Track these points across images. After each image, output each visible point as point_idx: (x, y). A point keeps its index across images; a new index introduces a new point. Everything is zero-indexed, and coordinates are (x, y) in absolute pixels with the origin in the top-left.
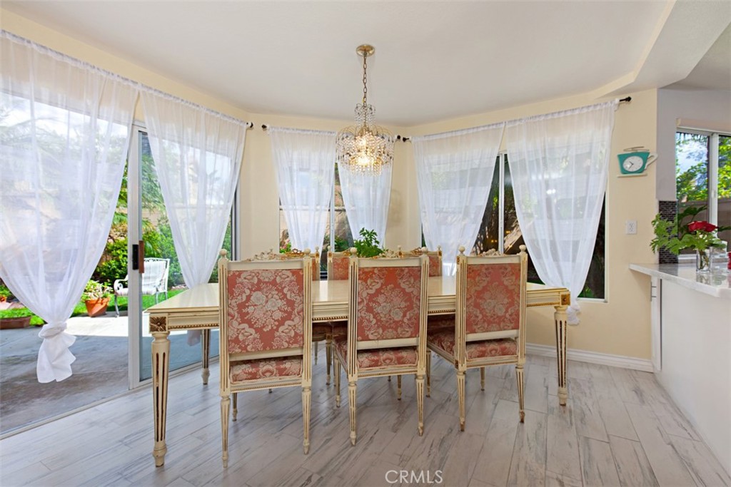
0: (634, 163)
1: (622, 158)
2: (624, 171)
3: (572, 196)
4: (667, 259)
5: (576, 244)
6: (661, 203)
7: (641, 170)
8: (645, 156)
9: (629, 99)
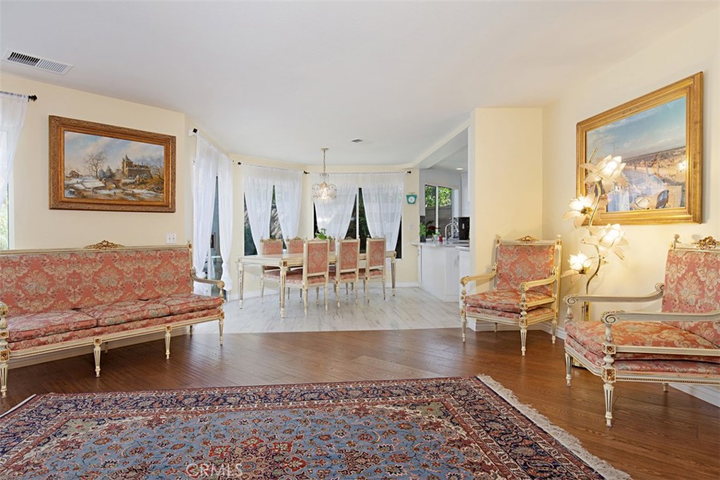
0: (412, 199)
1: (408, 197)
2: (409, 203)
3: (390, 212)
4: (423, 240)
5: (391, 234)
6: (421, 217)
7: (414, 203)
8: (415, 197)
9: (410, 172)
